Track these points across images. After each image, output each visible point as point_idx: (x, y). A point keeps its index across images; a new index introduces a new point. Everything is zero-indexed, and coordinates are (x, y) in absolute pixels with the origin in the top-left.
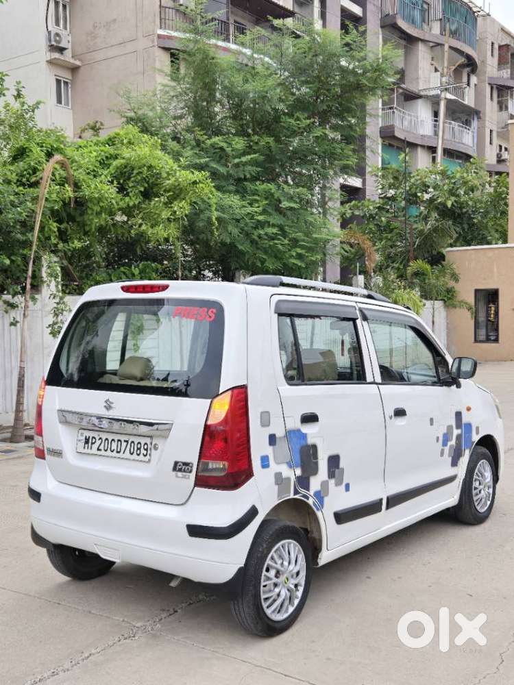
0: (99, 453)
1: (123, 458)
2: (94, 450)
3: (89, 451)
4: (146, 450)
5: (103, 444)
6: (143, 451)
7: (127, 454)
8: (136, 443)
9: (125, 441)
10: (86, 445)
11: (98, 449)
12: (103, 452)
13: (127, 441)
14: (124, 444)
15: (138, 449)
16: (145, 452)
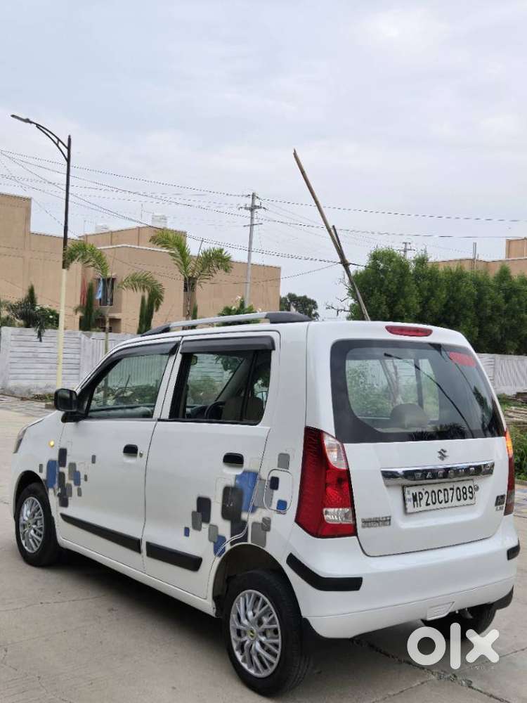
0: (428, 508)
1: (452, 507)
2: (424, 507)
3: (419, 509)
4: (471, 493)
5: (430, 498)
6: (469, 495)
7: (455, 502)
8: (461, 489)
9: (451, 489)
10: (415, 503)
11: (427, 504)
12: (432, 506)
13: (452, 489)
14: (450, 492)
15: (465, 493)
16: (471, 495)
